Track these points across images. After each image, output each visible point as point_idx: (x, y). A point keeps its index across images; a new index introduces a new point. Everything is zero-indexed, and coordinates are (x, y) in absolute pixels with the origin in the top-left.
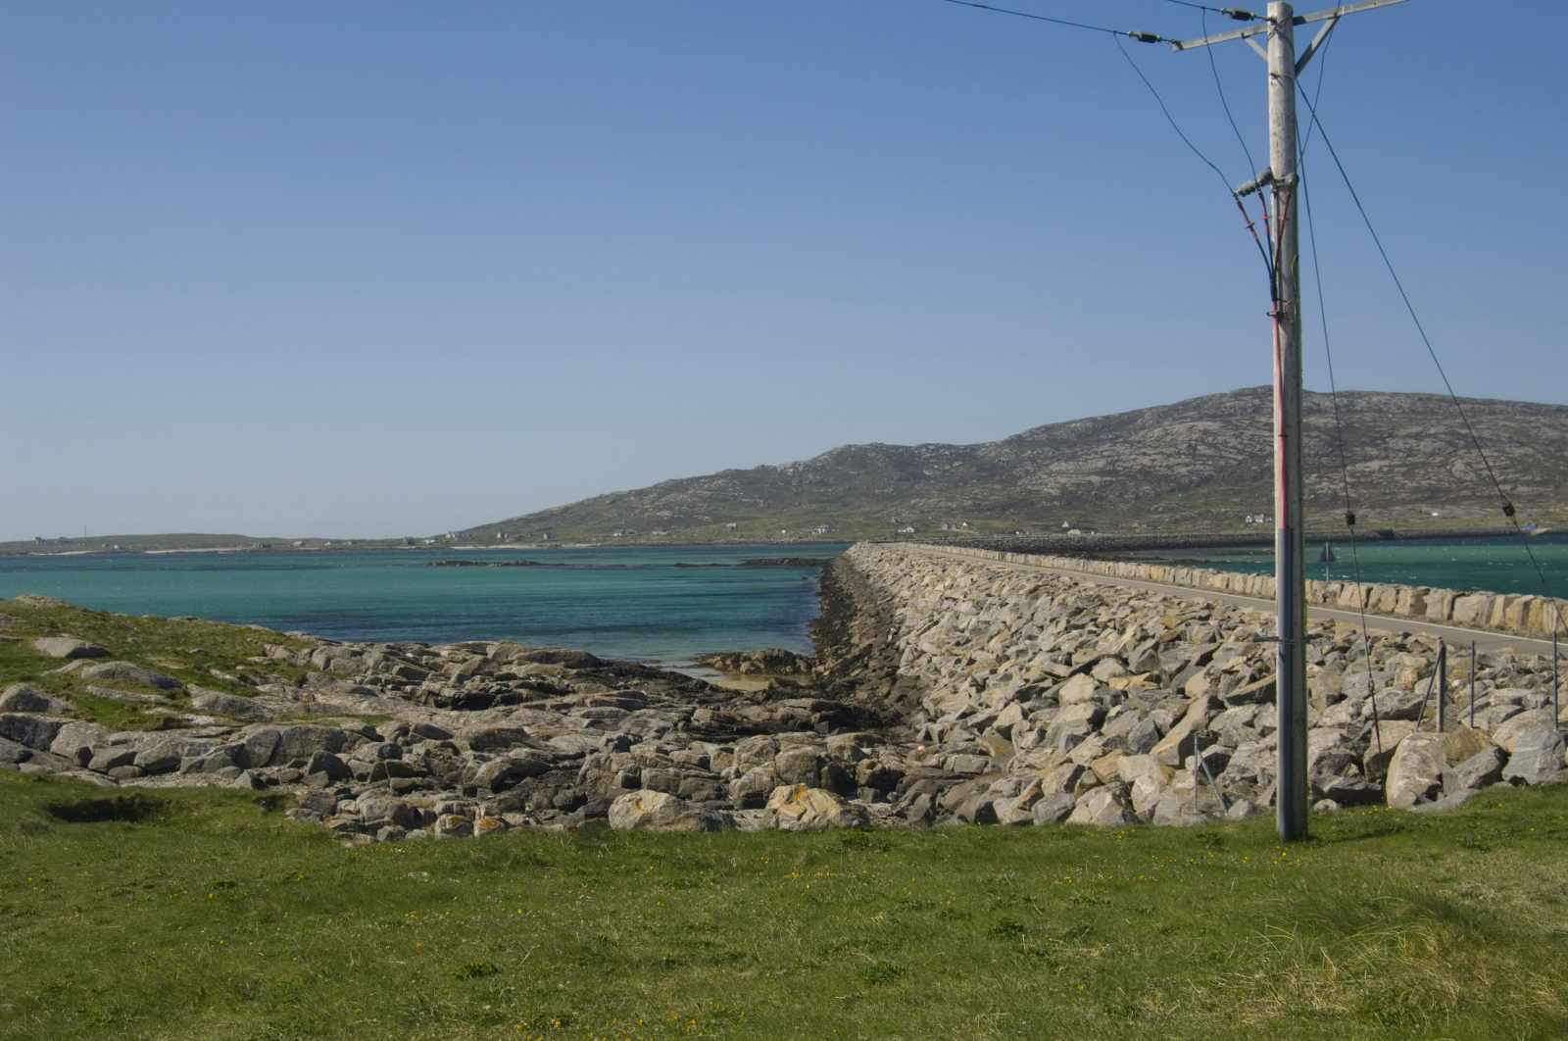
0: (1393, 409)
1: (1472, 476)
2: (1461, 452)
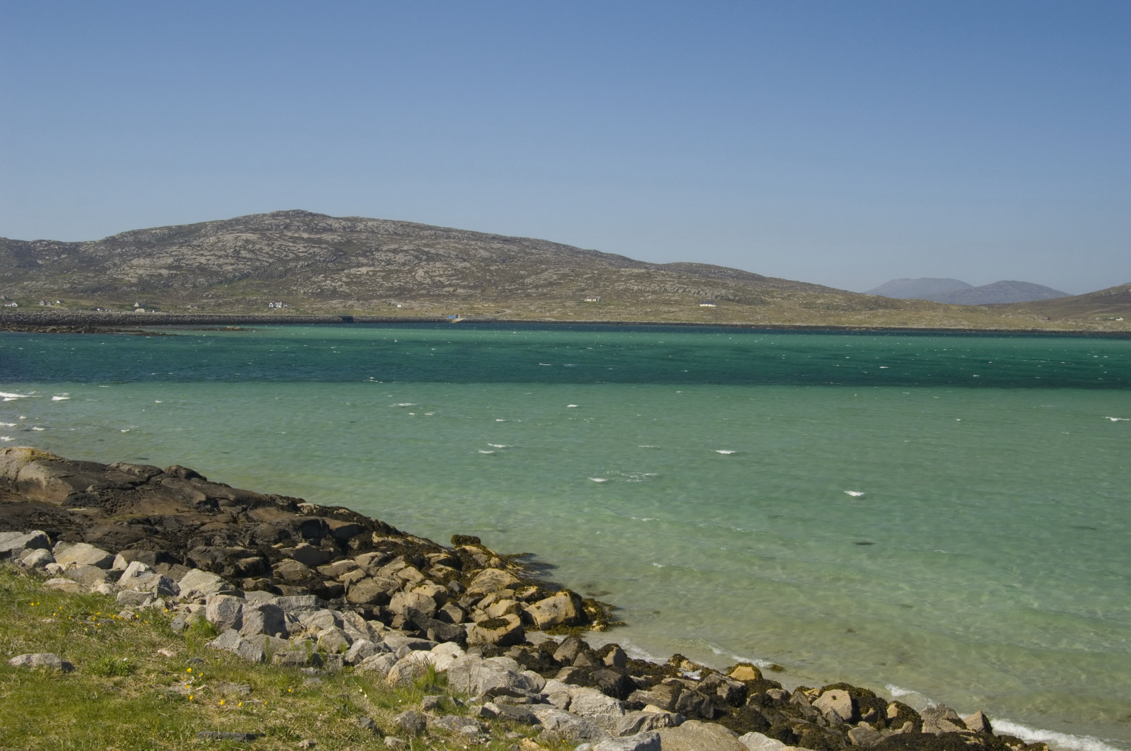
0: (382, 231)
1: (428, 281)
2: (423, 263)
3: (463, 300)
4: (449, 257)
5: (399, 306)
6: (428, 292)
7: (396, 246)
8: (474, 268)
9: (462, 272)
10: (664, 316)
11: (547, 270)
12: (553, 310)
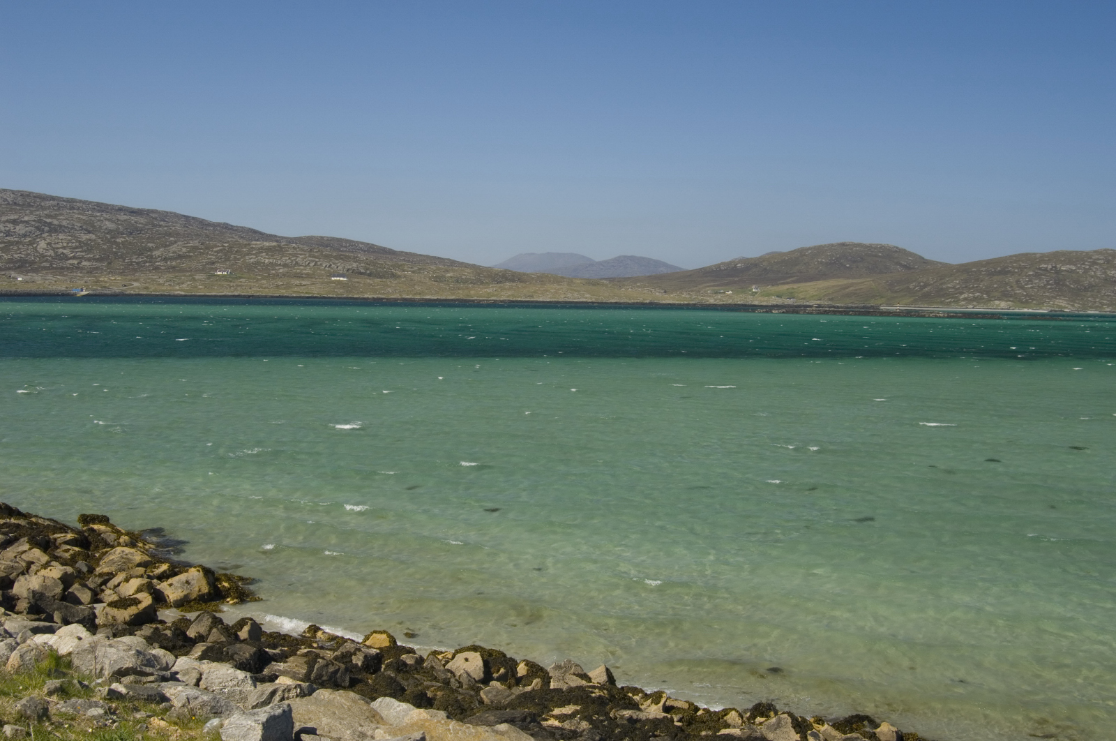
1: (51, 253)
2: (45, 235)
3: (88, 273)
4: (72, 228)
5: (19, 279)
6: (51, 265)
7: (16, 217)
8: (99, 241)
9: (86, 244)
10: (296, 289)
11: (175, 242)
12: (183, 283)
